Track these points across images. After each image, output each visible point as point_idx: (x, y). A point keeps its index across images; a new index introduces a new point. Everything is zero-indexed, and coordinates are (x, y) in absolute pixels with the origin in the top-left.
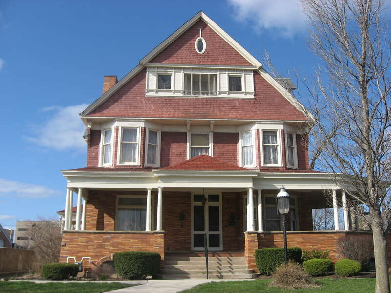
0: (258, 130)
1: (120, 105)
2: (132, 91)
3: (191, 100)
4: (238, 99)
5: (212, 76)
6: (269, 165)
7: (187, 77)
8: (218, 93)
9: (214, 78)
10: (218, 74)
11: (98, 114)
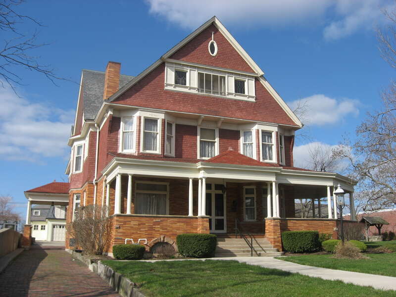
0: (258, 130)
1: (142, 96)
2: (152, 83)
3: (204, 97)
4: (243, 101)
5: (221, 77)
6: (266, 161)
7: (201, 76)
8: (226, 94)
9: (223, 80)
10: (226, 76)
11: (122, 102)
